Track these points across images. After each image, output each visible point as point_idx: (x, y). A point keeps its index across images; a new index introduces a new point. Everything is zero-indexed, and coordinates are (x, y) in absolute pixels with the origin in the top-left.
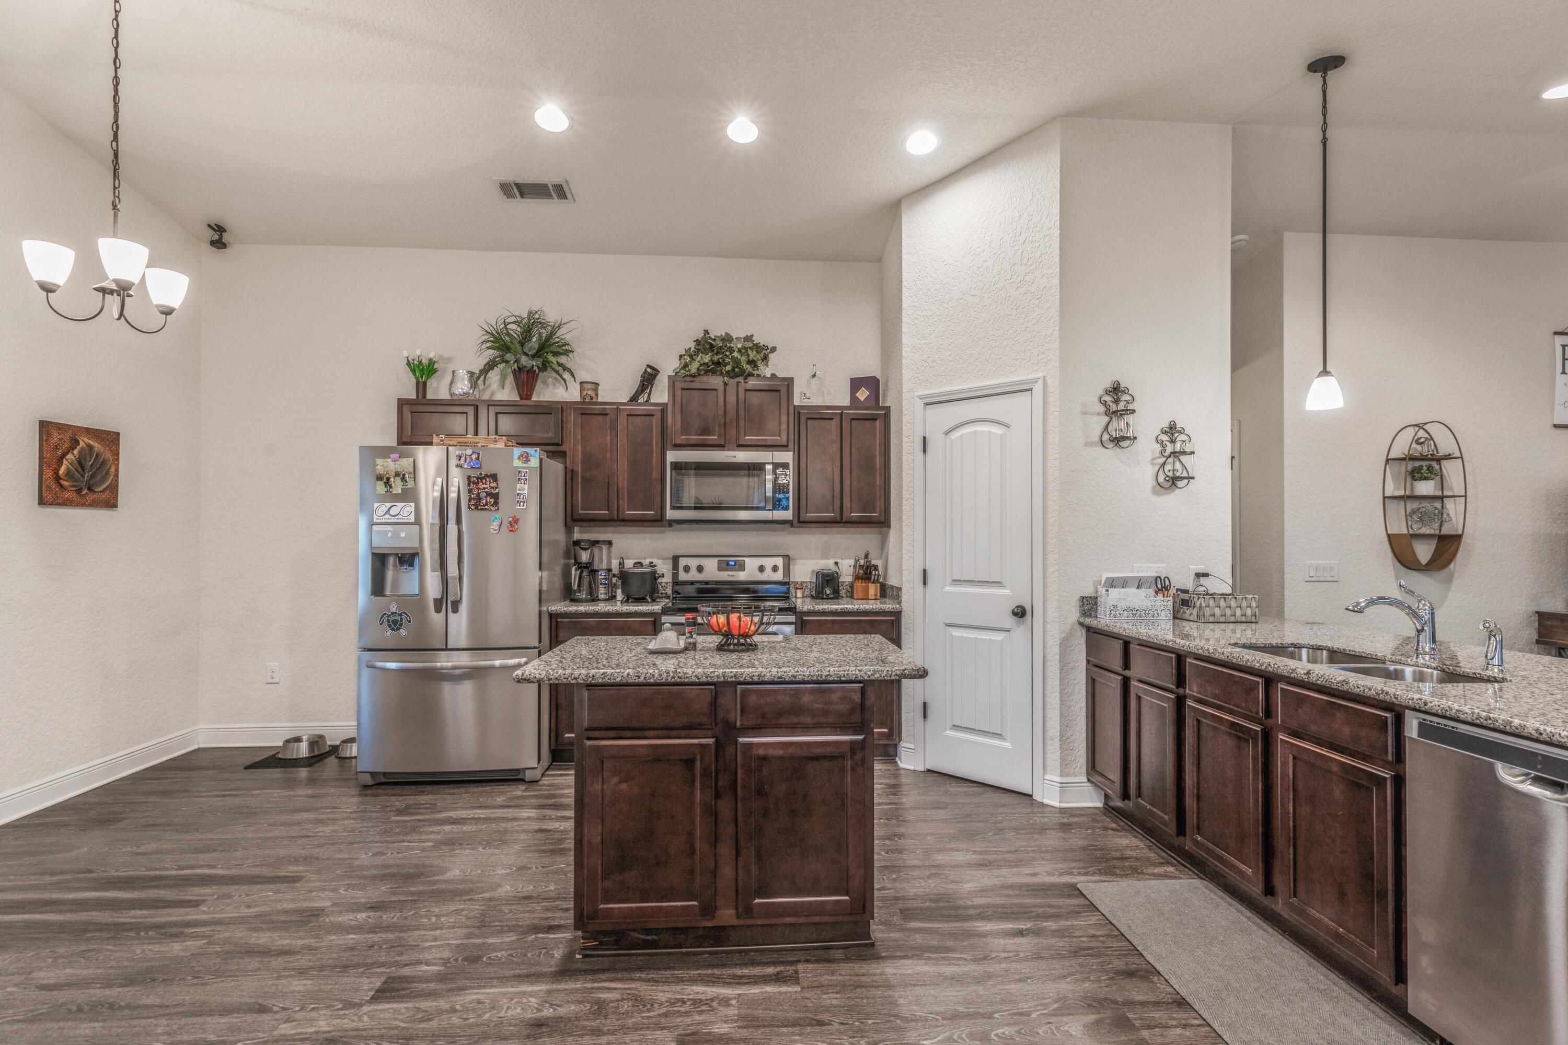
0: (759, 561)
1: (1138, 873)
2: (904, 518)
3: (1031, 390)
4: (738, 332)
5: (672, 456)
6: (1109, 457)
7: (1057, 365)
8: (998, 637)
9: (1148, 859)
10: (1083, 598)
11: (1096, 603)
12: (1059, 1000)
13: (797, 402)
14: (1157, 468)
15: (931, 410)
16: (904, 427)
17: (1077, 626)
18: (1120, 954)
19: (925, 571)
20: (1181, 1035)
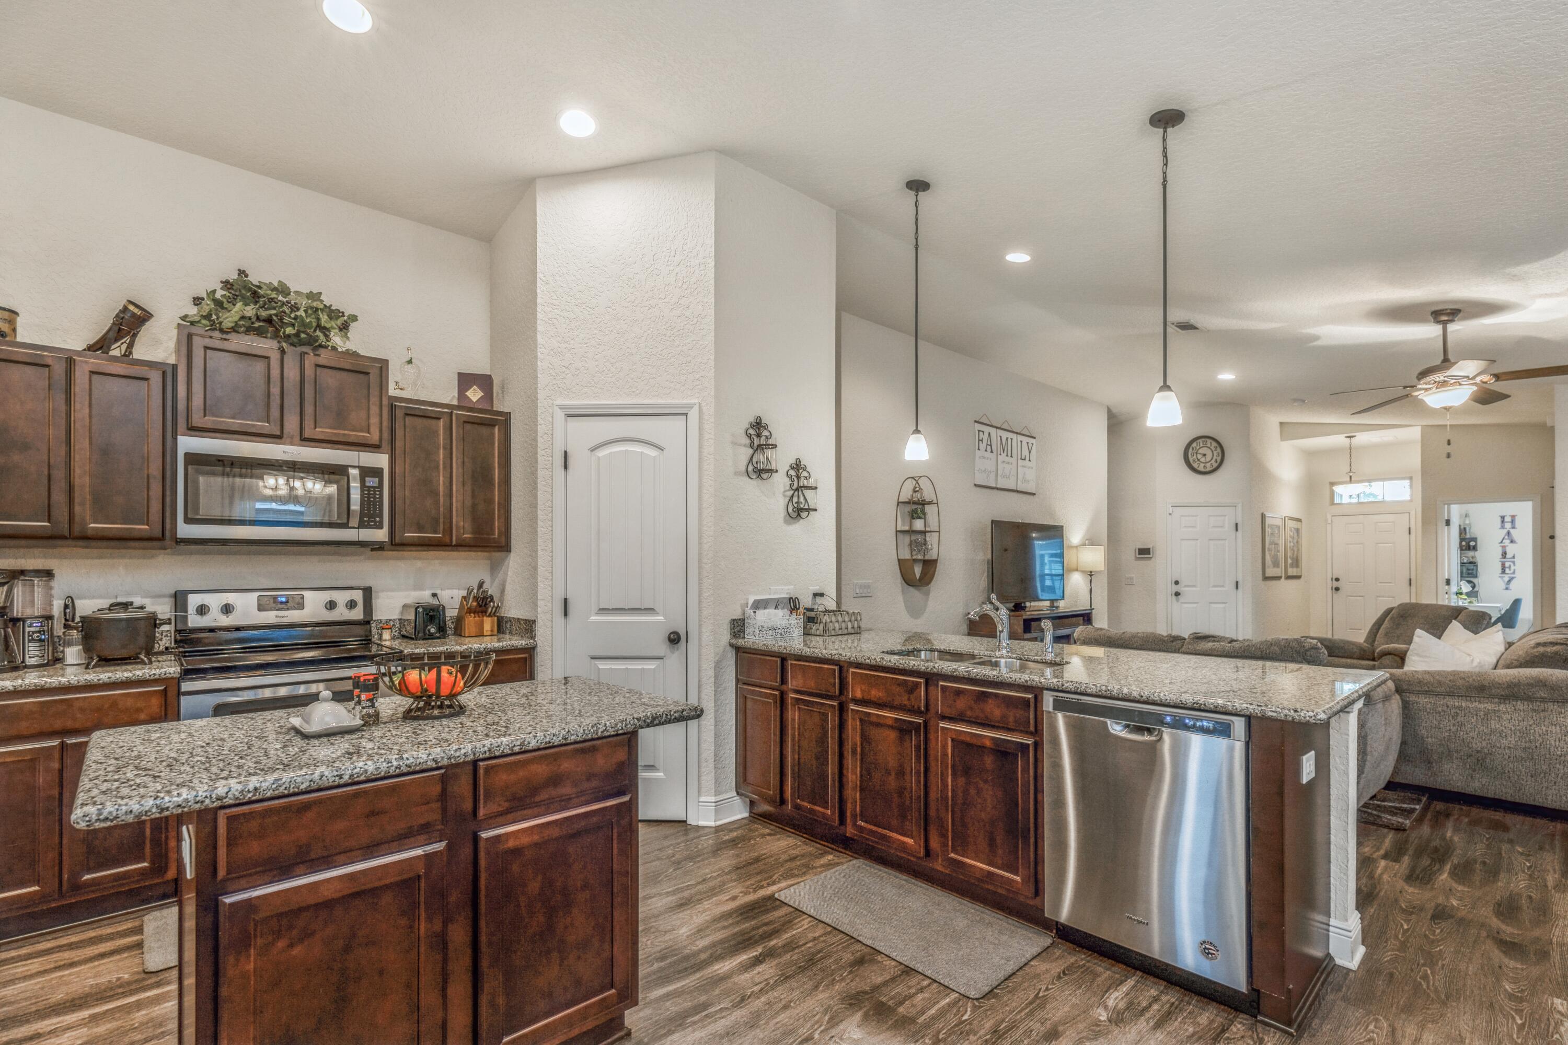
0: (327, 596)
1: (812, 869)
2: (540, 541)
3: (686, 414)
4: (299, 284)
5: (187, 443)
6: (752, 486)
7: (712, 393)
8: (651, 665)
9: (811, 854)
10: (734, 620)
11: (744, 624)
12: (826, 1011)
13: (392, 391)
14: (787, 499)
15: (574, 424)
16: (539, 439)
17: (729, 648)
18: (843, 947)
19: (566, 600)
20: (923, 999)
